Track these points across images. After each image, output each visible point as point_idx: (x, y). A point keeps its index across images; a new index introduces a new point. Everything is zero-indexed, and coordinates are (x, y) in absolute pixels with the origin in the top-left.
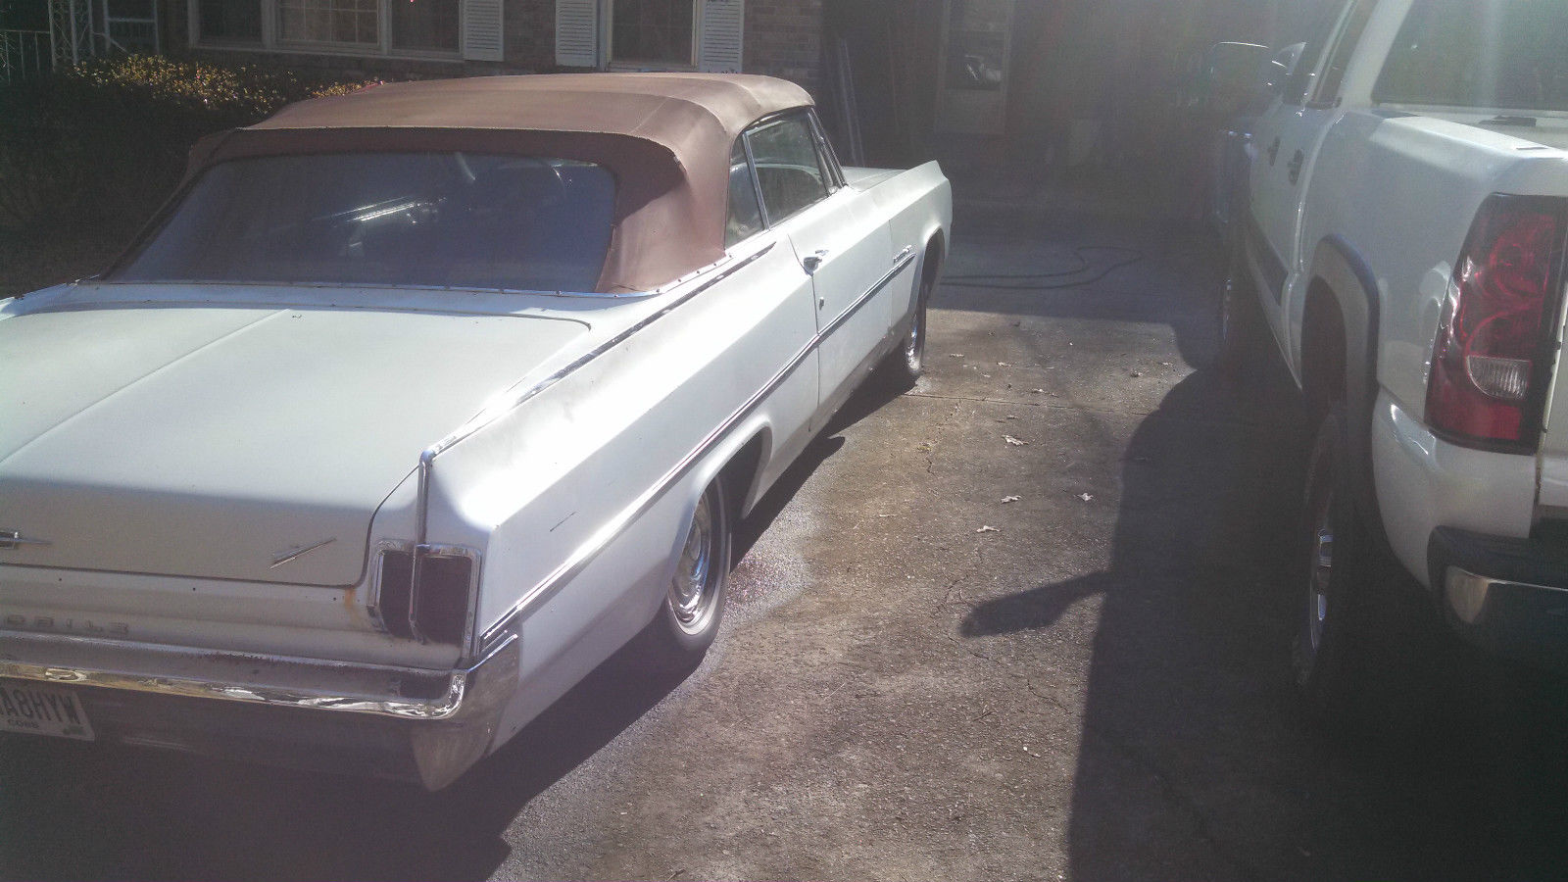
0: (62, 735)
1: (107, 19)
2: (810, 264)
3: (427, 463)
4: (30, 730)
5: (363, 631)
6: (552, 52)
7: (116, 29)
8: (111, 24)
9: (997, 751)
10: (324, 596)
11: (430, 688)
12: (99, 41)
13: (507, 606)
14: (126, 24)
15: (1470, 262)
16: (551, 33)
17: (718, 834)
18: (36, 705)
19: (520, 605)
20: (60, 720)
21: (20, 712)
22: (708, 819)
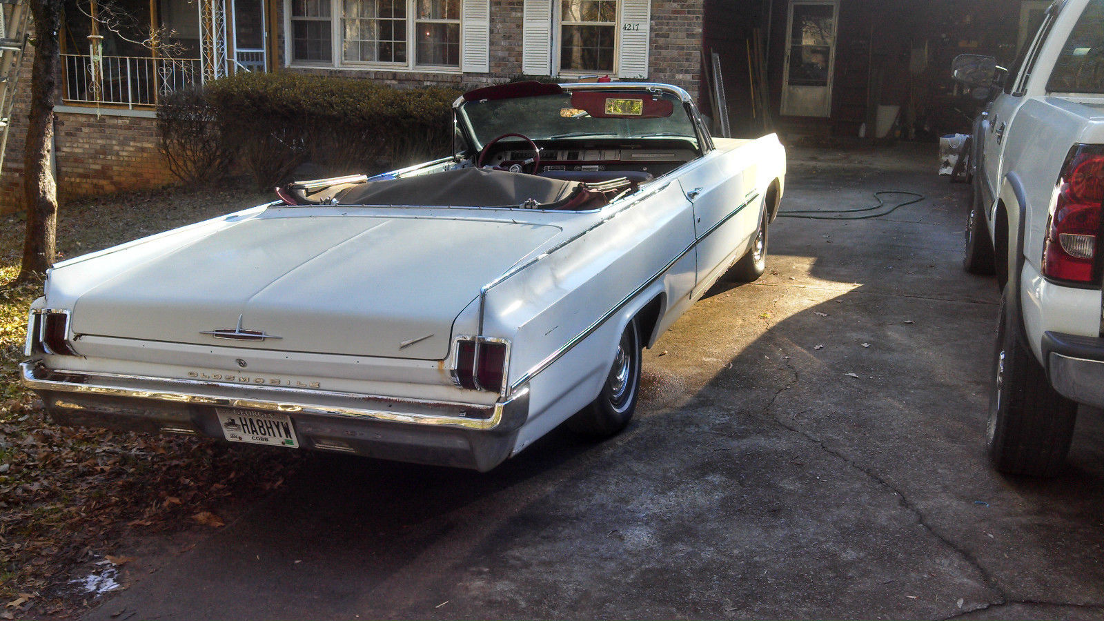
0: (280, 444)
1: (236, 50)
2: (691, 196)
3: (483, 295)
4: (264, 442)
5: (447, 385)
6: (521, 66)
7: (241, 57)
8: (238, 53)
9: (800, 479)
10: (428, 365)
11: (484, 414)
12: (231, 64)
13: (523, 373)
14: (247, 53)
15: (1062, 179)
16: (520, 54)
17: (636, 515)
18: (268, 428)
19: (531, 371)
20: (281, 436)
21: (259, 433)
22: (629, 507)
